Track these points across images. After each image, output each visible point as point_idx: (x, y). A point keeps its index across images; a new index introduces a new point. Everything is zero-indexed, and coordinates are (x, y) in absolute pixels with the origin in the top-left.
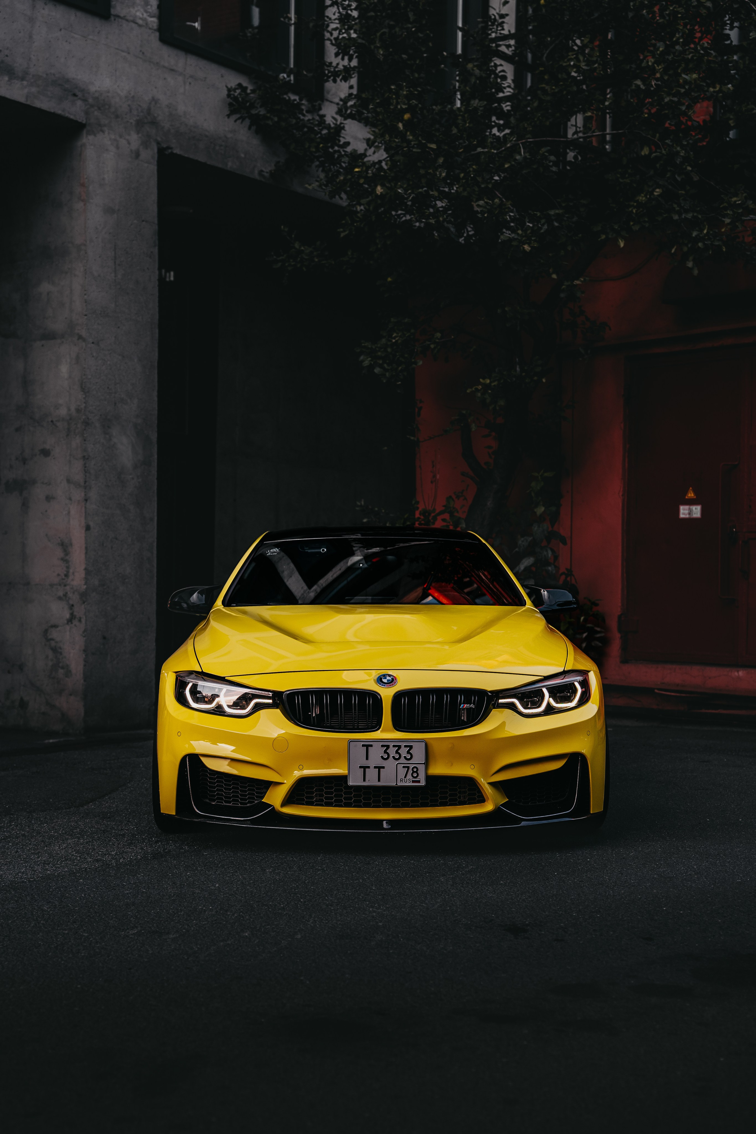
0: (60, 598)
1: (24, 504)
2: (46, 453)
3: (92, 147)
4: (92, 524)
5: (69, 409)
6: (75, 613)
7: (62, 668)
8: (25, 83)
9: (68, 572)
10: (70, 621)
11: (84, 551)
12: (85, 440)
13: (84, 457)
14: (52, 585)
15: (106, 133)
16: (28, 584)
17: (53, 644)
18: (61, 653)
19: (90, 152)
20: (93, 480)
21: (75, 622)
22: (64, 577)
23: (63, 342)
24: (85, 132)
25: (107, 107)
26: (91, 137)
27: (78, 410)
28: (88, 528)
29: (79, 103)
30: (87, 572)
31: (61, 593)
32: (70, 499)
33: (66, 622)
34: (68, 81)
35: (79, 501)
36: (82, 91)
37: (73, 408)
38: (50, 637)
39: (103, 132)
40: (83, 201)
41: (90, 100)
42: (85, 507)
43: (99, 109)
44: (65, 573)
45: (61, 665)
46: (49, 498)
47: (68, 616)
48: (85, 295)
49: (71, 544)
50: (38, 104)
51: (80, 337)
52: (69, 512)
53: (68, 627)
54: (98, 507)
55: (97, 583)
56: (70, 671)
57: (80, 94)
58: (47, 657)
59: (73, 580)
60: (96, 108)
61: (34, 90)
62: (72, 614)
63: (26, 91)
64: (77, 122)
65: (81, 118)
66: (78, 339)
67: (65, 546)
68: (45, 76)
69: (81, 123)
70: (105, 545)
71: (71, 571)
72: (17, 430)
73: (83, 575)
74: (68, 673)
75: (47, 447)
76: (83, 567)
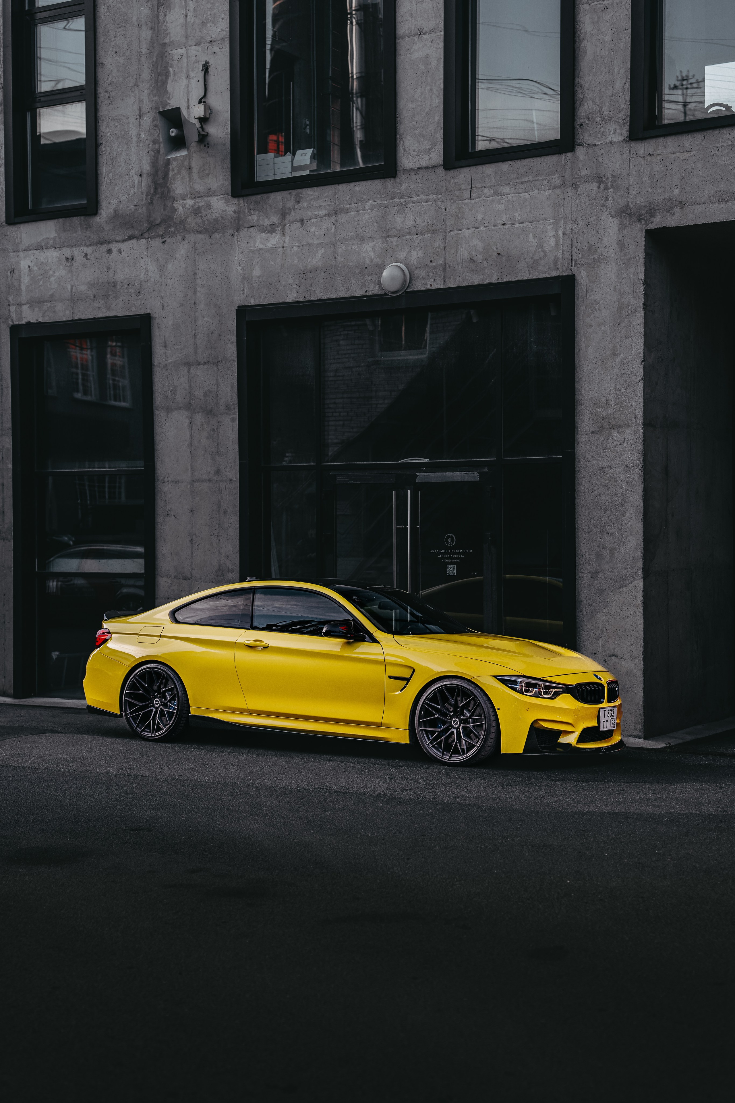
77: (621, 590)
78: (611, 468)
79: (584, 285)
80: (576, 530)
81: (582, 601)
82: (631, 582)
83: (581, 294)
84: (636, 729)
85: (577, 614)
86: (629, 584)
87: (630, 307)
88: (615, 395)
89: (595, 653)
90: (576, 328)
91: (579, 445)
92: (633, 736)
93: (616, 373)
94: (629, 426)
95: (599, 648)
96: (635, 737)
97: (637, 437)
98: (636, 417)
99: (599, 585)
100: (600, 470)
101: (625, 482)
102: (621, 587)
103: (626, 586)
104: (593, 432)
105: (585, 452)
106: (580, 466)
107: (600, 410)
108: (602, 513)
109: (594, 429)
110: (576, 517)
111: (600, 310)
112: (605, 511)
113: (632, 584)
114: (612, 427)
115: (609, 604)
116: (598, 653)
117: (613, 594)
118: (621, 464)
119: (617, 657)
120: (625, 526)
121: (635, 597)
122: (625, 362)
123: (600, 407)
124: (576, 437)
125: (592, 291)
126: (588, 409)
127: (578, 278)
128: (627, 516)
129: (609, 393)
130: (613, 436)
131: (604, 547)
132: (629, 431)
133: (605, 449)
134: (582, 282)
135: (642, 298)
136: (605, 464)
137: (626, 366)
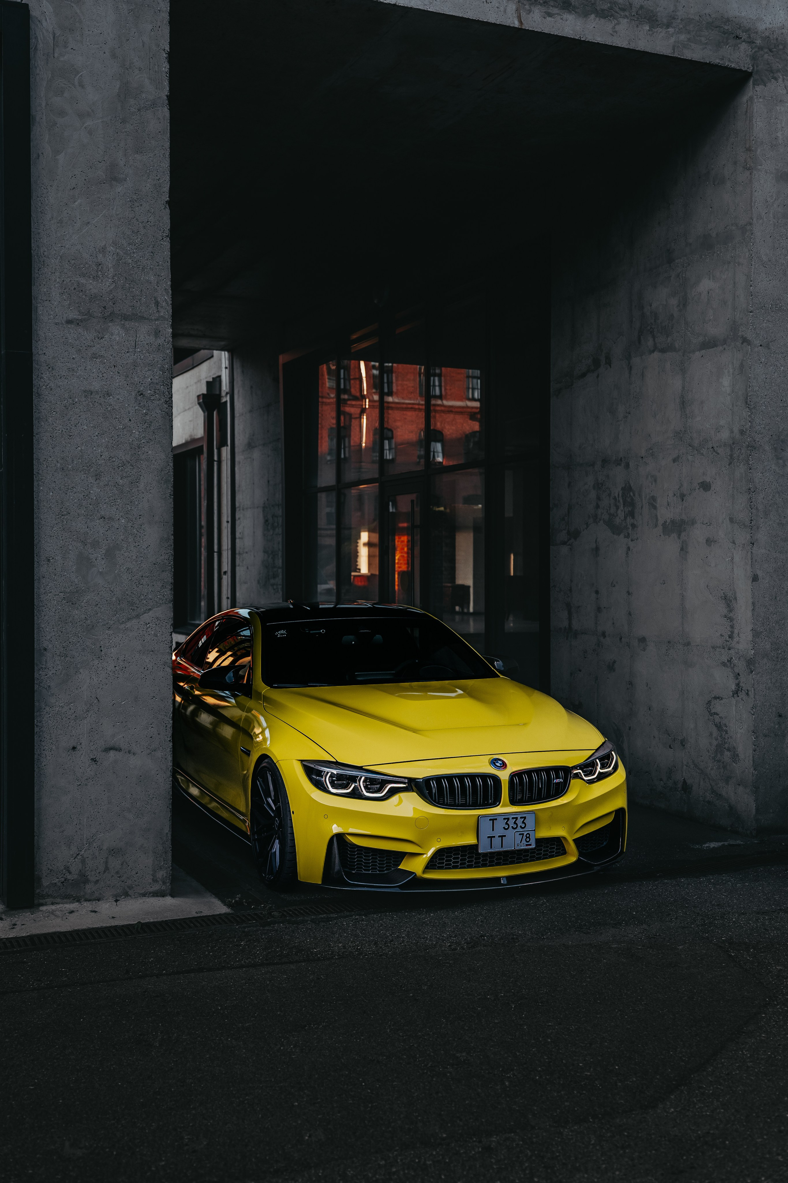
0: (724, 664)
1: (682, 549)
2: (706, 486)
3: (761, 100)
4: (760, 573)
5: (732, 432)
6: (741, 684)
7: (729, 750)
8: (671, 30)
9: (732, 632)
10: (736, 693)
11: (751, 608)
12: (750, 469)
13: (749, 489)
14: (714, 648)
15: (780, 80)
16: (688, 644)
17: (717, 719)
18: (727, 732)
19: (759, 107)
20: (762, 518)
21: (742, 695)
22: (728, 639)
23: (724, 349)
24: (751, 82)
25: (781, 47)
26: (758, 88)
27: (742, 432)
28: (755, 579)
29: (743, 46)
30: (756, 634)
31: (725, 659)
32: (734, 542)
33: (731, 693)
34: (728, 20)
35: (744, 544)
36: (747, 31)
37: (736, 430)
38: (713, 711)
39: (776, 79)
40: (749, 169)
41: (759, 42)
42: (752, 552)
43: (771, 51)
44: (729, 633)
45: (726, 746)
46: (709, 542)
47: (733, 687)
48: (751, 286)
49: (736, 599)
50: (688, 55)
51: (745, 340)
52: (733, 559)
53: (734, 701)
54: (769, 551)
55: (768, 646)
56: (738, 755)
57: (744, 36)
58: (711, 734)
59: (738, 642)
60: (766, 50)
61: (683, 37)
62: (738, 685)
63: (672, 40)
64: (740, 70)
65: (745, 65)
66: (742, 343)
67: (729, 601)
68: (697, 18)
69: (746, 71)
70: (778, 598)
71: (736, 631)
72: (674, 461)
73: (750, 638)
74: (735, 757)
75: (708, 479)
76: (750, 627)
77: (129, 625)
78: (108, 394)
79: (47, 31)
80: (36, 511)
81: (45, 649)
82: (150, 609)
83: (40, 46)
84: (155, 881)
85: (36, 675)
86: (145, 613)
87: (144, 95)
88: (115, 256)
89: (74, 748)
90: (33, 112)
91: (39, 342)
92: (150, 893)
93: (117, 215)
94: (145, 319)
95: (81, 736)
96: (153, 896)
97: (160, 341)
98: (157, 304)
99: (83, 616)
100: (86, 396)
101: (138, 423)
102: (129, 619)
103: (138, 616)
104: (69, 322)
105: (54, 358)
106: (41, 384)
107: (83, 281)
108: (91, 480)
109: (73, 315)
110: (35, 484)
111: (82, 86)
112: (98, 476)
113: (151, 612)
114: (110, 317)
115: (103, 653)
116: (79, 747)
117: (111, 632)
118: (128, 388)
119: (120, 750)
120: (137, 505)
121: (157, 636)
122: (135, 197)
123: (83, 275)
124: (34, 327)
125: (66, 47)
126: (57, 274)
127: (34, 12)
128: (142, 486)
129: (103, 250)
130: (112, 334)
131: (95, 544)
132: (144, 330)
133: (94, 356)
134: (44, 23)
135: (166, 83)
136: (96, 385)
137: (136, 204)
